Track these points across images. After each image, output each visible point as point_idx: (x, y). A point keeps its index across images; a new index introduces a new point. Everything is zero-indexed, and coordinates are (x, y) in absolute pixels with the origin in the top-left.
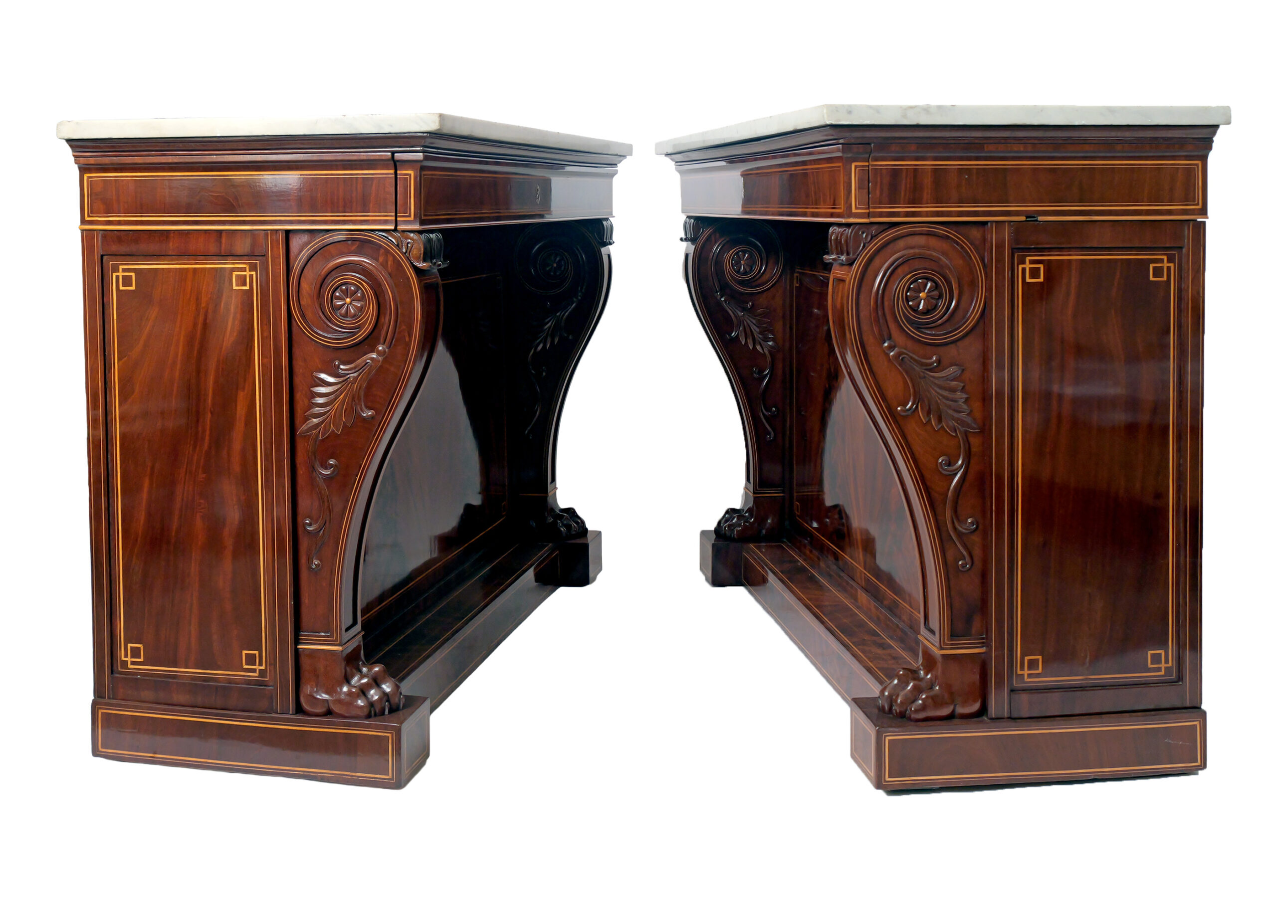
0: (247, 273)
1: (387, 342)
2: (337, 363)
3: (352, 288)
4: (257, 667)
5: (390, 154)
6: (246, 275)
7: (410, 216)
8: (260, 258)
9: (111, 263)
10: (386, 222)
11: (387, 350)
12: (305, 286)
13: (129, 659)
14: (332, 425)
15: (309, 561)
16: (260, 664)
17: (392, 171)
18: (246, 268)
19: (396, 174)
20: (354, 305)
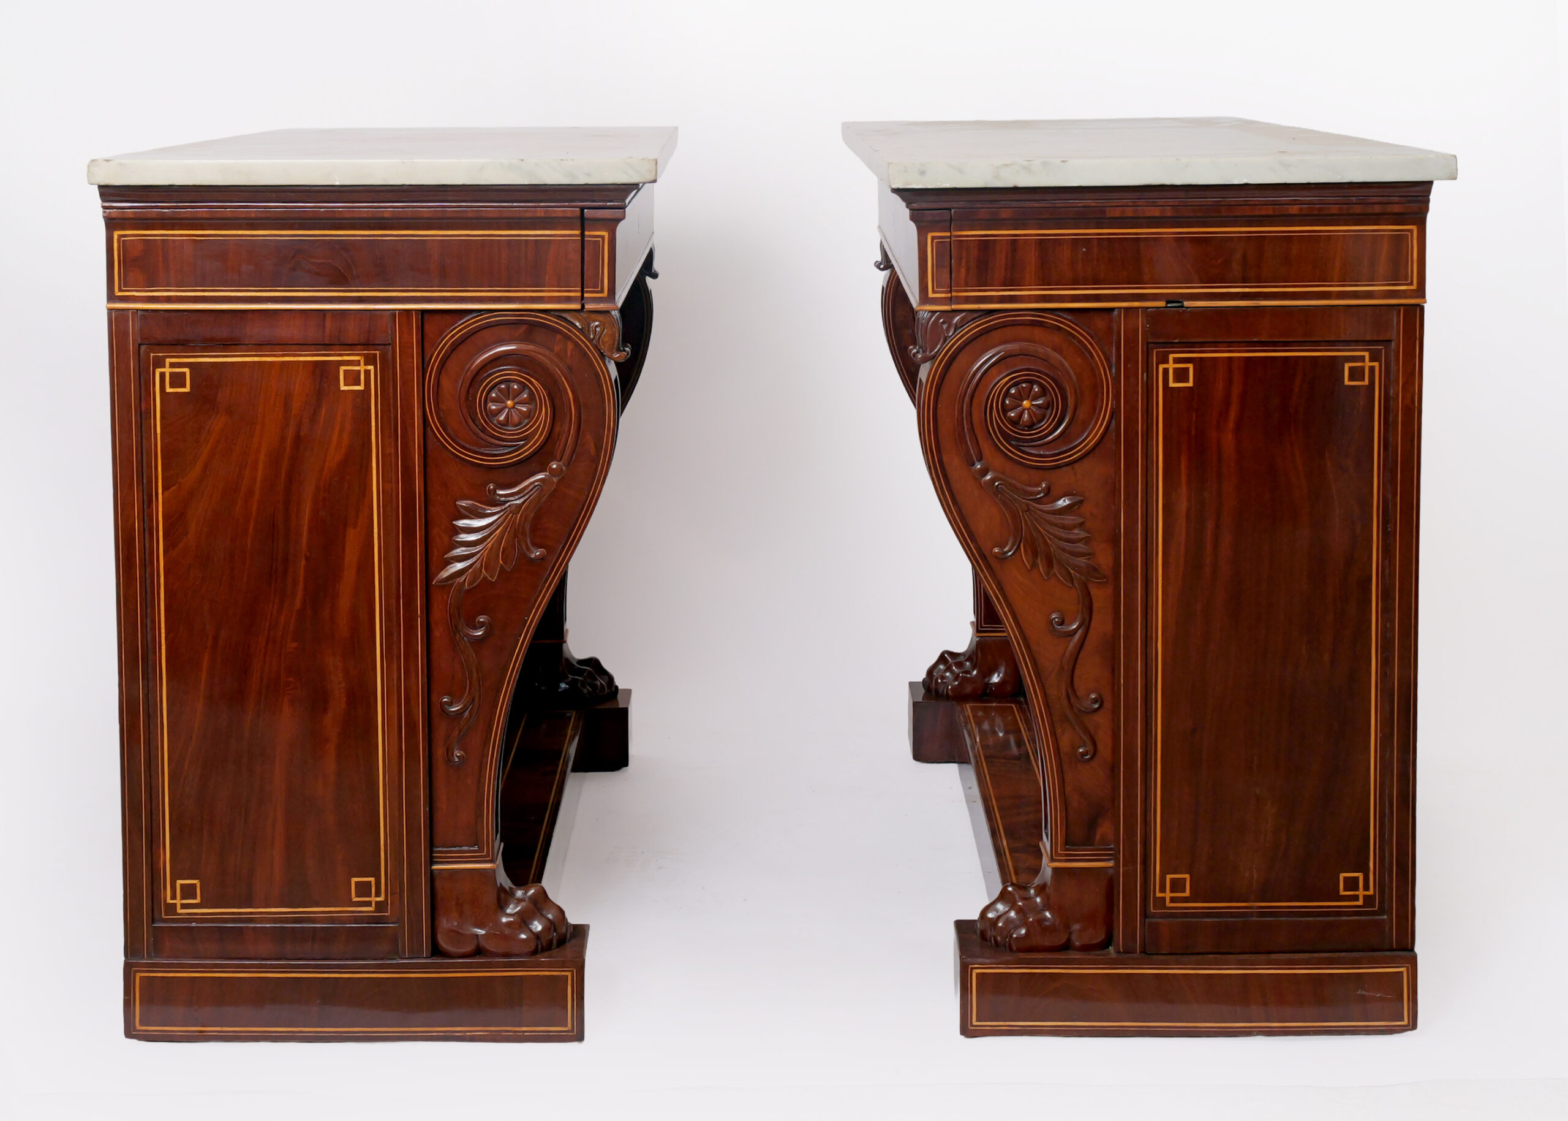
0: (362, 368)
1: (565, 457)
2: (491, 487)
3: (516, 387)
4: (374, 899)
5: (578, 209)
6: (359, 371)
7: (602, 291)
8: (381, 347)
9: (152, 354)
10: (568, 300)
11: (564, 468)
12: (445, 383)
13: (178, 902)
14: (483, 570)
15: (449, 751)
16: (378, 894)
17: (578, 232)
18: (359, 360)
19: (582, 235)
20: (517, 409)
